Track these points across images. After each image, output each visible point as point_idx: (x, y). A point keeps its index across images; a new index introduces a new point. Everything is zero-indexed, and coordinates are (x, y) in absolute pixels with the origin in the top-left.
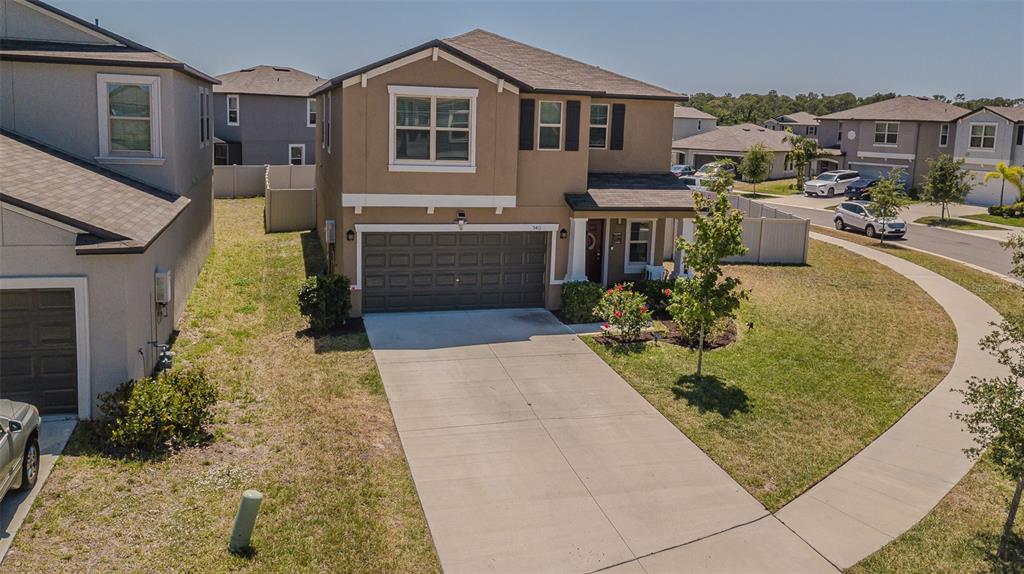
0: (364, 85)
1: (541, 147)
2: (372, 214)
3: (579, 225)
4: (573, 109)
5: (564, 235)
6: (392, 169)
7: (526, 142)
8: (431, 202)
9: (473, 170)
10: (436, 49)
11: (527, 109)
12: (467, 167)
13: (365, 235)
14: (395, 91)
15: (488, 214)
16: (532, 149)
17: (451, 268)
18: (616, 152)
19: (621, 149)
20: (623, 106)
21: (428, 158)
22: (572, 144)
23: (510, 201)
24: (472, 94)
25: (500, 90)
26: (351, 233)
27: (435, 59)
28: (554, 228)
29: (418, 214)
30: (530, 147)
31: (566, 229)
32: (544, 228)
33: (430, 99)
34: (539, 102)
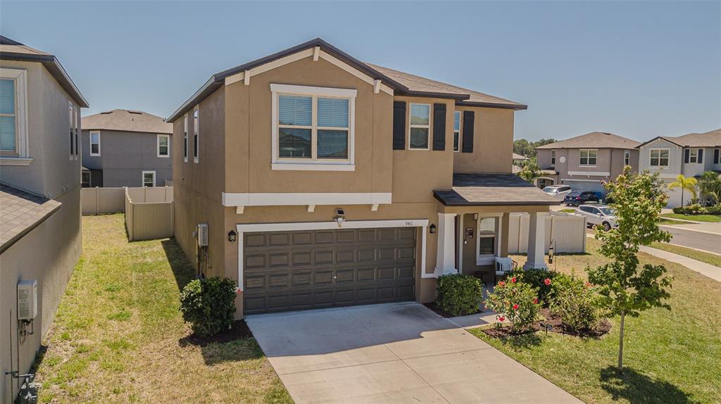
0: (247, 82)
1: (411, 147)
2: (255, 213)
3: (447, 219)
4: (439, 112)
5: (433, 230)
6: (274, 167)
7: (399, 143)
8: (312, 200)
9: (352, 168)
10: (318, 49)
11: (400, 111)
12: (346, 166)
13: (246, 235)
14: (277, 90)
15: (364, 211)
17: (329, 265)
18: (467, 155)
19: (472, 152)
20: (473, 113)
21: (310, 156)
22: (439, 145)
23: (386, 198)
24: (351, 94)
25: (377, 91)
26: (232, 233)
27: (316, 59)
28: (424, 224)
29: (298, 212)
30: (403, 148)
31: (435, 224)
32: (415, 223)
33: (311, 98)
34: (410, 104)
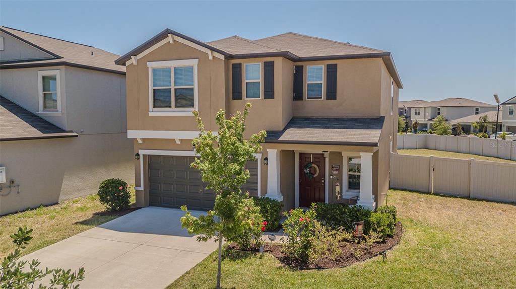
0: (136, 63)
1: (247, 98)
2: (149, 143)
3: (273, 154)
4: (269, 69)
5: (266, 162)
6: (151, 114)
7: (237, 95)
8: (177, 135)
10: (170, 36)
13: (144, 157)
14: (151, 65)
16: (241, 99)
17: (197, 181)
18: (331, 102)
19: (335, 99)
20: (336, 65)
21: (170, 106)
22: (269, 93)
24: (194, 63)
25: (210, 58)
26: (137, 155)
27: (172, 42)
28: (259, 156)
29: (169, 143)
30: (240, 98)
33: (170, 68)
34: (245, 65)
